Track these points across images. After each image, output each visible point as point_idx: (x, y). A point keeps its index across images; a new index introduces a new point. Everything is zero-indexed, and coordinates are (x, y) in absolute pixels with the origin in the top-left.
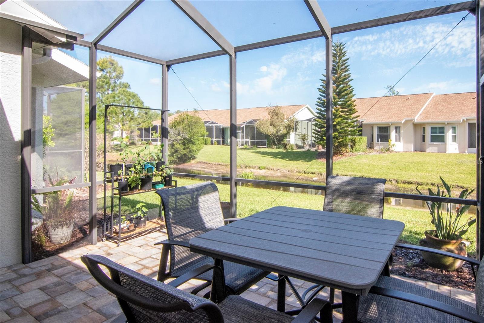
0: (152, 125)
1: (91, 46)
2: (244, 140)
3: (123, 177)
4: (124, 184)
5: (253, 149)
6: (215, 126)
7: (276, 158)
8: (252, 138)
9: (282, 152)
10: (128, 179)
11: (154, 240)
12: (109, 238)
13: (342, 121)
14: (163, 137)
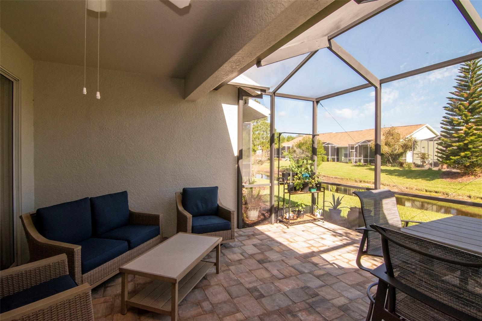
0: (282, 146)
1: (271, 94)
2: (358, 158)
3: (291, 181)
4: (291, 186)
5: (367, 166)
6: (331, 146)
7: (392, 175)
8: (366, 156)
9: (398, 170)
10: (294, 184)
11: (311, 228)
12: (281, 222)
13: (476, 140)
14: (313, 154)
